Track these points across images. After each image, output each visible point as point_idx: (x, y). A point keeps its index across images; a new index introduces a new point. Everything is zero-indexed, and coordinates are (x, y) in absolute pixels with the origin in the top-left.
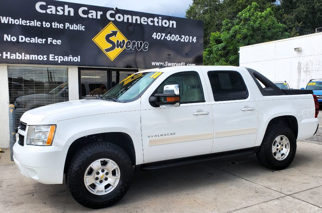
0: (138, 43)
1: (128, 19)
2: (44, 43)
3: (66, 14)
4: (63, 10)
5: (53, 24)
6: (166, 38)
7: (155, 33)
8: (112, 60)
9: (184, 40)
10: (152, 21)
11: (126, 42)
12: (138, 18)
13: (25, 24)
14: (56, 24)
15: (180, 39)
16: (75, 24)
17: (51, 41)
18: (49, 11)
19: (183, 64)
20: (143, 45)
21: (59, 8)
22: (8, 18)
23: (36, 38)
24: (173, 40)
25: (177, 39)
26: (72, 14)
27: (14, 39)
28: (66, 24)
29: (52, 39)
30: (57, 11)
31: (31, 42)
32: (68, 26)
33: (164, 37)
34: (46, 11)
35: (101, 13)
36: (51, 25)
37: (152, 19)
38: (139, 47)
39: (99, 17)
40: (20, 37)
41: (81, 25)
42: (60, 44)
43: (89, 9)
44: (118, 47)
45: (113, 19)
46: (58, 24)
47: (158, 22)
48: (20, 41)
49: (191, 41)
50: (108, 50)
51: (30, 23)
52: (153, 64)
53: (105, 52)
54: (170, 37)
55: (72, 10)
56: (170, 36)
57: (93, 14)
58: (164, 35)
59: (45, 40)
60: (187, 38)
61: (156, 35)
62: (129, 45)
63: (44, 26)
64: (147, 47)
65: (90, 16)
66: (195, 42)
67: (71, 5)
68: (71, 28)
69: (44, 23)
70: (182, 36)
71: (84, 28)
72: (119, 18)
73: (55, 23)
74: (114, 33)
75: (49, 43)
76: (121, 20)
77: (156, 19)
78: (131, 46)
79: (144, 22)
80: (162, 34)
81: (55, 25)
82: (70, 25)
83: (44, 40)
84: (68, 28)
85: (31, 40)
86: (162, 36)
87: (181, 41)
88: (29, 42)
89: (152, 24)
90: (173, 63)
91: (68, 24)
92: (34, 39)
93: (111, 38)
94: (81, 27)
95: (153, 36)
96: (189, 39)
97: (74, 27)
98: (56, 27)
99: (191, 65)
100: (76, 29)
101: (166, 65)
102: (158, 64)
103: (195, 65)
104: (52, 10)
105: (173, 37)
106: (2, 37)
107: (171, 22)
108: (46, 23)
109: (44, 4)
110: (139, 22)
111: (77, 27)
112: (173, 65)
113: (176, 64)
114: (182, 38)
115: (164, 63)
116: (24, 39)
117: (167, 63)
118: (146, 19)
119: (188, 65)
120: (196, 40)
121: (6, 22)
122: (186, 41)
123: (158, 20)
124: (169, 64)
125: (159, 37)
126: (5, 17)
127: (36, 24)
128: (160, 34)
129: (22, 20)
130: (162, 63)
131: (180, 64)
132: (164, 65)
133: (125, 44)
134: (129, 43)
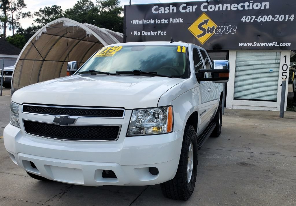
0: (226, 28)
1: (219, 8)
2: (155, 34)
3: (171, 11)
4: (169, 9)
5: (162, 20)
6: (256, 19)
7: (244, 17)
8: (202, 44)
9: (278, 19)
10: (242, 7)
11: (216, 27)
12: (228, 5)
13: (145, 23)
15: (273, 19)
16: (176, 19)
17: (160, 33)
18: (160, 12)
19: (275, 44)
20: (231, 29)
21: (167, 8)
22: (137, 20)
23: (151, 31)
24: (263, 21)
25: (269, 19)
26: (175, 11)
27: (139, 33)
28: (170, 19)
29: (160, 31)
30: (165, 10)
31: (148, 35)
34: (158, 12)
35: (197, 6)
36: (161, 21)
37: (242, 4)
38: (227, 31)
39: (194, 10)
40: (142, 32)
41: (180, 18)
42: (165, 34)
43: (187, 6)
45: (206, 10)
46: (165, 20)
47: (249, 6)
48: (142, 34)
49: (286, 20)
50: (199, 36)
51: (148, 22)
52: (241, 45)
53: (197, 38)
54: (261, 19)
55: (175, 8)
56: (262, 17)
57: (190, 9)
58: (254, 17)
59: (156, 32)
60: (282, 17)
61: (246, 18)
62: (218, 30)
63: (156, 23)
64: (235, 30)
65: (187, 10)
66: (292, 20)
67: (174, 4)
68: (173, 22)
69: (156, 20)
70: (276, 16)
71: (183, 21)
72: (211, 8)
73: (163, 19)
74: (206, 22)
75: (159, 34)
76: (213, 10)
77: (246, 4)
78: (220, 30)
79: (234, 8)
80: (252, 17)
81: (163, 22)
82: (173, 20)
84: (172, 22)
85: (148, 33)
86: (252, 18)
87: (274, 21)
88: (147, 35)
89: (242, 9)
90: (263, 44)
91: (172, 19)
92: (150, 32)
93: (203, 26)
94: (180, 20)
95: (242, 20)
96: (285, 18)
97: (176, 21)
98: (164, 22)
99: (285, 44)
100: (177, 22)
101: (254, 45)
102: (245, 45)
103: (290, 44)
104: (162, 10)
105: (265, 18)
106: (133, 33)
107: (263, 4)
108: (158, 20)
109: (157, 7)
110: (229, 9)
111: (178, 21)
112: (262, 45)
113: (266, 44)
114: (275, 18)
115: (252, 44)
116: (144, 33)
117: (256, 44)
118: (236, 5)
119: (282, 45)
120: (294, 18)
121: (136, 23)
122: (280, 20)
123: (248, 4)
124: (258, 45)
125: (248, 20)
126: (135, 20)
127: (152, 22)
128: (249, 17)
129: (144, 20)
130: (250, 44)
131: (271, 44)
132: (252, 46)
133: (215, 30)
134: (218, 28)
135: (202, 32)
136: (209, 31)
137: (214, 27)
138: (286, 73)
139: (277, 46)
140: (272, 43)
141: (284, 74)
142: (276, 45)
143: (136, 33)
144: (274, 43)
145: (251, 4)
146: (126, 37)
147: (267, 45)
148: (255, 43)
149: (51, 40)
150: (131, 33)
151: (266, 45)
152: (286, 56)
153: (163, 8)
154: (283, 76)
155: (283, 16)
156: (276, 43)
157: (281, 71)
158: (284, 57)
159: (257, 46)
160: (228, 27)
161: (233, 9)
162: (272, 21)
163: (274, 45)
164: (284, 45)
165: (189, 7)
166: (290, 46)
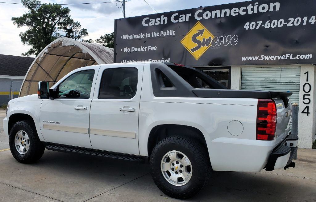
0: (225, 38)
1: (216, 14)
2: (145, 50)
3: (162, 23)
4: (160, 21)
5: (152, 34)
6: (263, 26)
7: (248, 24)
8: (197, 59)
9: (293, 23)
10: (244, 11)
11: (212, 39)
12: (228, 10)
13: (135, 38)
14: (155, 33)
15: (286, 23)
16: (167, 31)
17: (150, 48)
18: (150, 24)
19: (290, 56)
21: (157, 19)
22: (127, 35)
24: (273, 27)
25: (280, 24)
26: (166, 22)
27: (129, 50)
28: (161, 32)
29: (151, 46)
30: (156, 22)
31: (138, 51)
32: (162, 33)
33: (261, 25)
34: (149, 25)
35: (190, 15)
37: (245, 8)
38: (227, 42)
39: (187, 20)
40: (132, 48)
41: (172, 30)
42: (156, 50)
43: (179, 15)
44: (203, 46)
45: (201, 18)
47: (253, 10)
48: (132, 51)
49: (305, 23)
50: (193, 50)
51: (138, 36)
52: (244, 59)
53: (191, 52)
54: (269, 24)
55: (166, 19)
58: (260, 23)
60: (298, 20)
61: (249, 25)
62: (215, 42)
63: (147, 37)
64: (236, 41)
65: (180, 20)
66: (313, 23)
67: (165, 14)
68: (164, 35)
70: (289, 19)
71: (174, 33)
72: (207, 15)
74: (201, 32)
75: (149, 50)
76: (209, 17)
77: (250, 7)
78: (217, 42)
79: (235, 13)
80: (258, 22)
81: (153, 35)
82: (164, 32)
83: (146, 48)
84: (162, 35)
85: (138, 49)
86: (257, 25)
87: (287, 26)
89: (244, 13)
91: (162, 31)
92: (140, 48)
93: (197, 38)
94: (172, 32)
95: (245, 27)
96: (302, 21)
97: (167, 33)
99: (304, 56)
100: (168, 35)
101: (262, 58)
102: (250, 58)
103: (311, 55)
104: (152, 22)
105: (274, 23)
106: (123, 50)
107: (272, 5)
108: (148, 34)
109: (148, 18)
110: (228, 15)
111: (169, 33)
112: (272, 58)
113: (277, 56)
114: (288, 22)
115: (258, 57)
116: (134, 49)
117: (264, 57)
118: (237, 10)
119: (299, 57)
120: (315, 21)
121: (126, 39)
122: (296, 24)
123: (252, 7)
124: (267, 58)
125: (252, 27)
126: (125, 35)
127: (142, 36)
128: (254, 23)
129: (134, 35)
130: (256, 57)
131: (284, 56)
132: (259, 59)
133: (211, 42)
134: (216, 39)
135: (197, 45)
136: (205, 43)
137: (210, 38)
138: (309, 95)
139: (293, 58)
140: (286, 56)
141: (306, 97)
142: (291, 58)
143: (126, 50)
144: (288, 56)
145: (256, 7)
146: (116, 54)
147: (279, 59)
148: (262, 56)
149: (58, 61)
150: (121, 50)
151: (277, 58)
152: (307, 73)
153: (153, 20)
154: (304, 99)
155: (300, 19)
156: (292, 55)
157: (302, 93)
158: (305, 74)
159: (265, 59)
160: (227, 37)
161: (233, 14)
162: (285, 26)
163: (288, 58)
164: (302, 57)
165: (182, 17)
166: (311, 58)
